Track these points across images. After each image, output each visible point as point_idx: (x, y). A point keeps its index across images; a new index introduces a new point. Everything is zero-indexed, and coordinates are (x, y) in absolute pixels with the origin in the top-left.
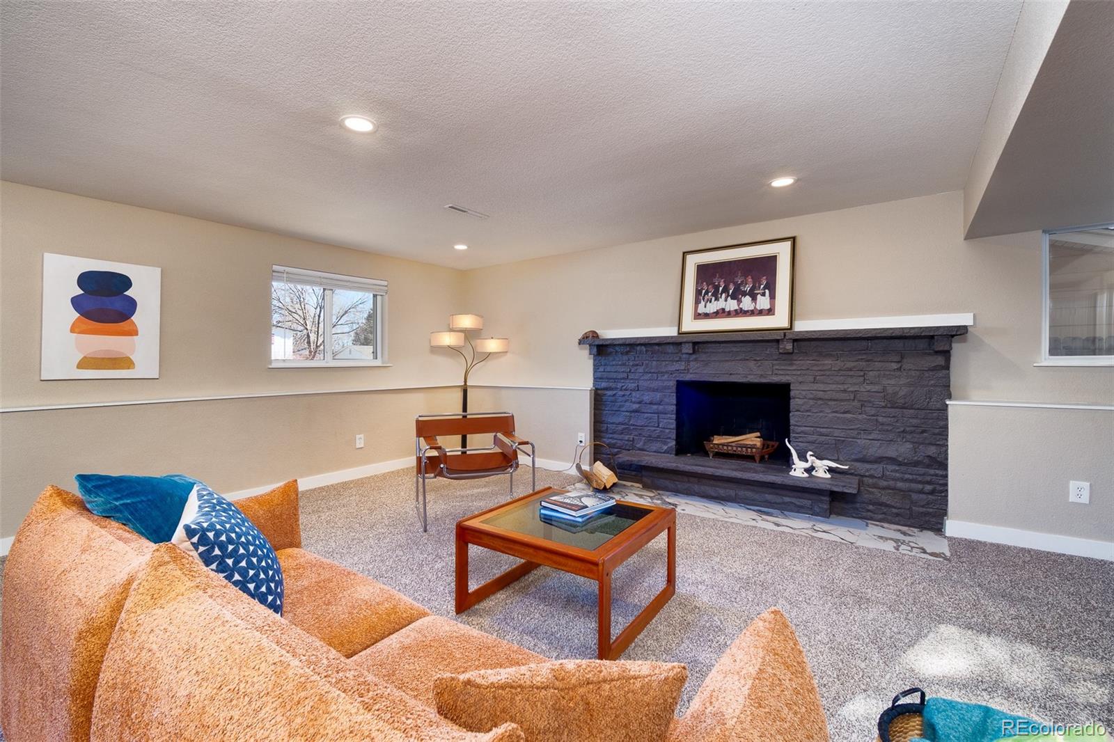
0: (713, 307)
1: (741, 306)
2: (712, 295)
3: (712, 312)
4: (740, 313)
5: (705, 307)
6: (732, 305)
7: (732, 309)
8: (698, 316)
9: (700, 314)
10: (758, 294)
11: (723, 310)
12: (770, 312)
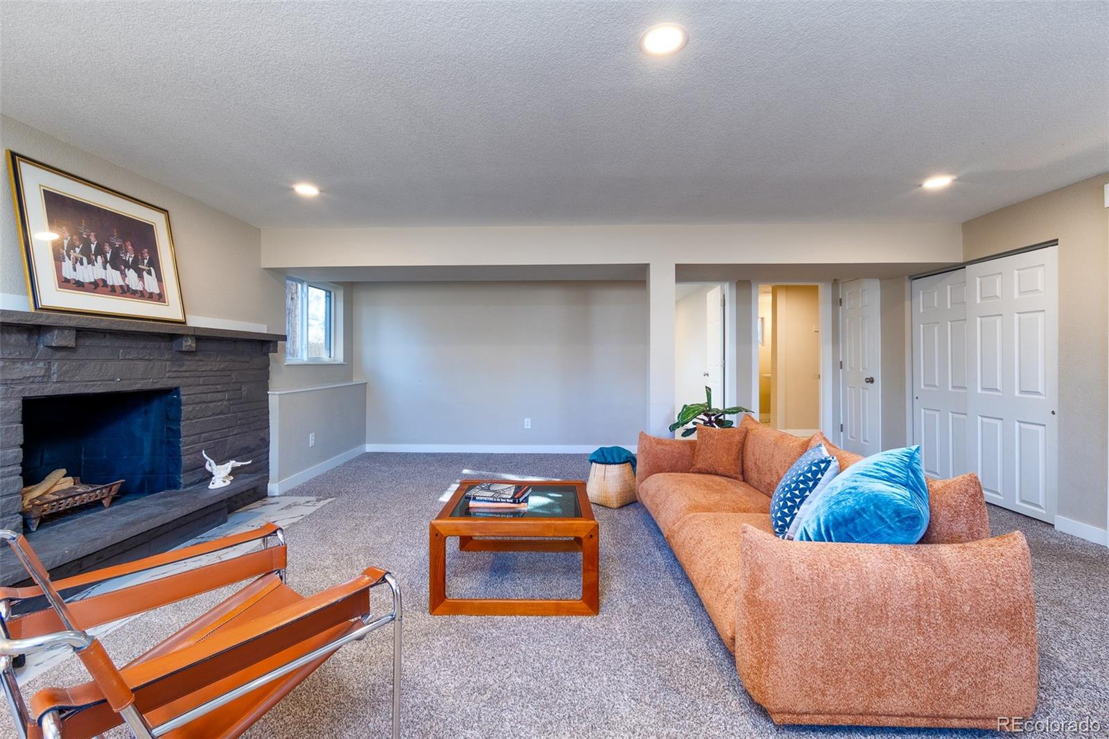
0: (88, 273)
1: (127, 282)
2: (82, 252)
3: (87, 280)
4: (126, 291)
5: (75, 270)
6: (113, 277)
7: (116, 284)
8: (65, 283)
9: (67, 281)
10: (144, 270)
11: (104, 281)
12: (160, 298)
